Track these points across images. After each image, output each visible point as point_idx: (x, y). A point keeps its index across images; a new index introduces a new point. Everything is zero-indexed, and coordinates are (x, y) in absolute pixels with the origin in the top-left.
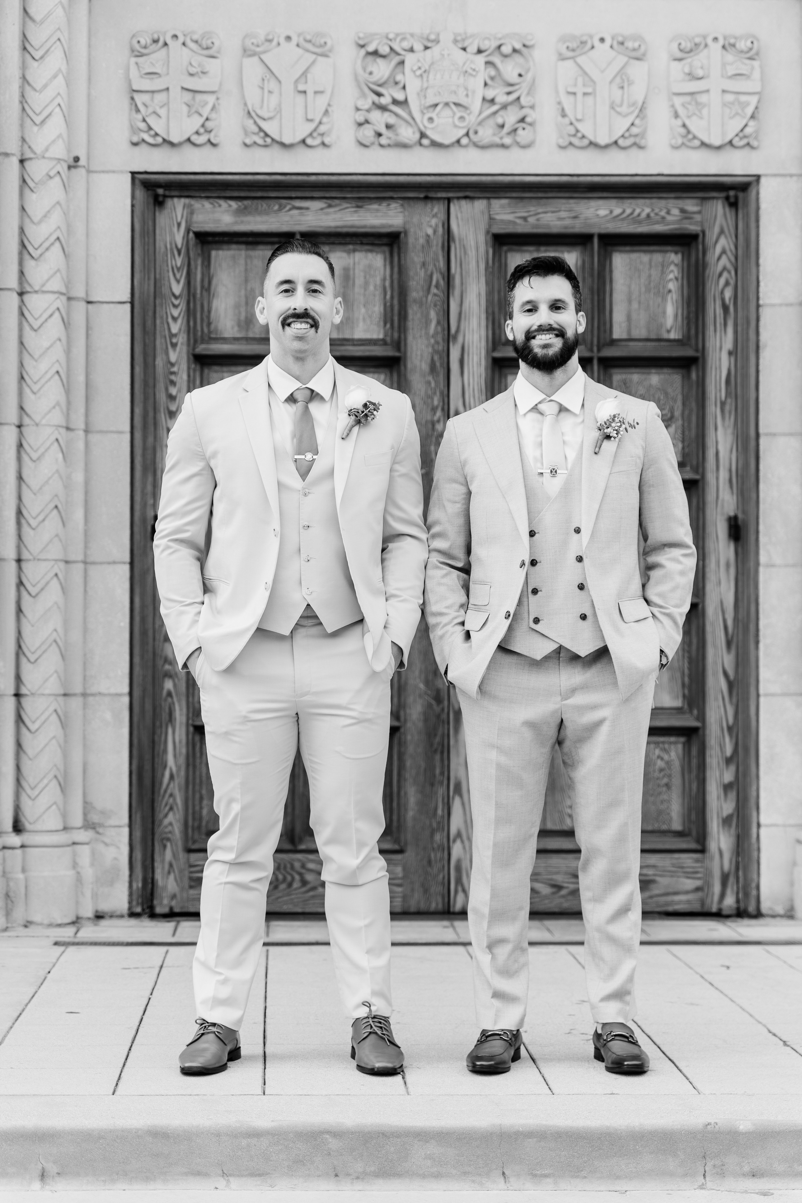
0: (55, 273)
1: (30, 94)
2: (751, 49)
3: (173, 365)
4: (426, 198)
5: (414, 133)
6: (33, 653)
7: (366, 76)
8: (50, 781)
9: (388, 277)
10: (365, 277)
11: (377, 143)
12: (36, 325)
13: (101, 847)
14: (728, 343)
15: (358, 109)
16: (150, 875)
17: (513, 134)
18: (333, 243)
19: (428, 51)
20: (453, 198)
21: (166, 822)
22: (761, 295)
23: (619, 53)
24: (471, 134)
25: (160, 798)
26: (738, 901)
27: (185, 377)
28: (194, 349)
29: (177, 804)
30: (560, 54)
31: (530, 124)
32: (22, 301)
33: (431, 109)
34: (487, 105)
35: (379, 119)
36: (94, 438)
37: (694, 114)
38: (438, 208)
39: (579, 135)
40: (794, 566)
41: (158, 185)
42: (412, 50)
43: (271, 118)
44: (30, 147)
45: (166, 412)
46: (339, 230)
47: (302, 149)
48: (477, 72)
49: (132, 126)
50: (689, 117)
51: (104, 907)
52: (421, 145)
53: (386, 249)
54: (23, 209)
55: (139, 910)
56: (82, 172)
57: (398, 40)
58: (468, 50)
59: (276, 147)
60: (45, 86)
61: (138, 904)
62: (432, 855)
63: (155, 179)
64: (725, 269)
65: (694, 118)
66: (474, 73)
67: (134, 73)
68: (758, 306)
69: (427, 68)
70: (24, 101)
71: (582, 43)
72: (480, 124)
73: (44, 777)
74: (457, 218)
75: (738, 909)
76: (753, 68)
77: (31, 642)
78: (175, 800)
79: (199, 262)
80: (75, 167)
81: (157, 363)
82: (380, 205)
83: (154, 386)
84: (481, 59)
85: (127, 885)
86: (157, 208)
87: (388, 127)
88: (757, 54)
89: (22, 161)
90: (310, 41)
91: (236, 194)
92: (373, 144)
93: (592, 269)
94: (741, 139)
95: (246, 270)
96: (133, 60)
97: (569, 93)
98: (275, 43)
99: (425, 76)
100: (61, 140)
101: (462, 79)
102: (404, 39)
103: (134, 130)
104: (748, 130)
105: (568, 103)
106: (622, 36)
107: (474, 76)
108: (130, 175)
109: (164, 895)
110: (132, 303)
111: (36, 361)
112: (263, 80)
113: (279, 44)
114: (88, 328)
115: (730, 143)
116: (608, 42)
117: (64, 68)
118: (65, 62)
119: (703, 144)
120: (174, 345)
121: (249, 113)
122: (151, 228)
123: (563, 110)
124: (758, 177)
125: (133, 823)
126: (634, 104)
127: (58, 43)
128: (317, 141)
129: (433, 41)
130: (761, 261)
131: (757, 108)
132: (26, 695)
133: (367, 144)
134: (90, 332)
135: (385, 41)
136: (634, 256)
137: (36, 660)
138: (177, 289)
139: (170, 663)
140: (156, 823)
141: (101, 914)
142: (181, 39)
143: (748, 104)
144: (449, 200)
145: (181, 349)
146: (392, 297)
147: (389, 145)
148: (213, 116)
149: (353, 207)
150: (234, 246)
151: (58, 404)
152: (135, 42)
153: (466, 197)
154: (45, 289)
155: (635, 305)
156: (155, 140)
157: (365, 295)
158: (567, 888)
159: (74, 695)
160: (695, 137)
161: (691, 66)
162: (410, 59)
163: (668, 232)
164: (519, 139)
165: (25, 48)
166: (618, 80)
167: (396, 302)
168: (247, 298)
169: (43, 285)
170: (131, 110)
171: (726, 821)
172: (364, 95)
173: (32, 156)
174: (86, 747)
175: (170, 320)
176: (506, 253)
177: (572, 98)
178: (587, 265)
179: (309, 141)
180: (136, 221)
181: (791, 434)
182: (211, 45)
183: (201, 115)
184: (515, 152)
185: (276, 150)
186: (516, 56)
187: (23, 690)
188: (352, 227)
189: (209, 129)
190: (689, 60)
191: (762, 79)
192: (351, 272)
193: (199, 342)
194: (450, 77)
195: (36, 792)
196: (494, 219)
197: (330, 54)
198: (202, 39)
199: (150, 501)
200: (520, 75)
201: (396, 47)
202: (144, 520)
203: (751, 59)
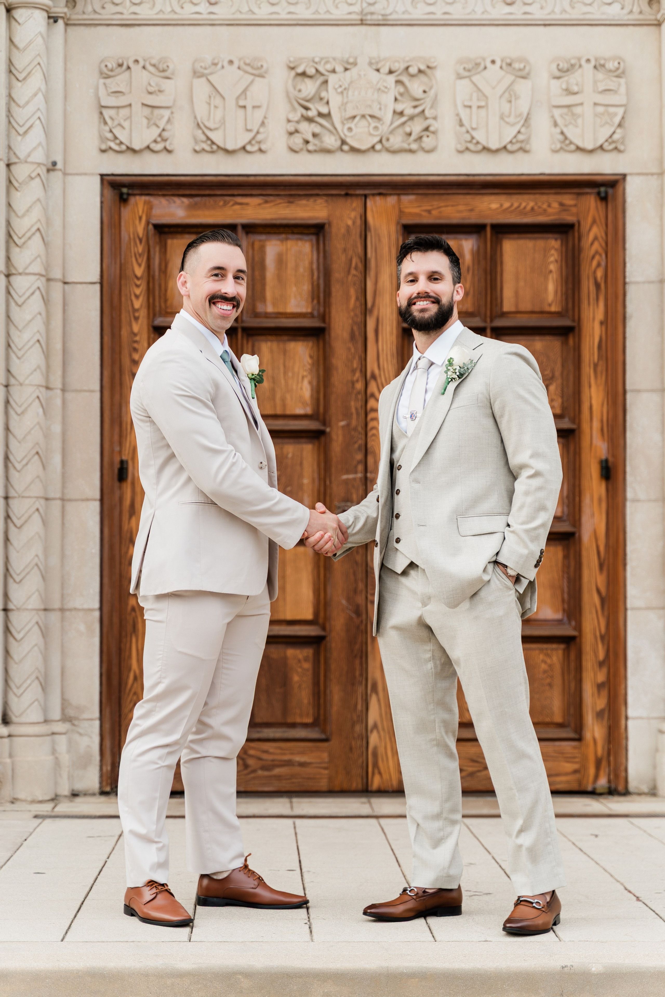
0: (36, 258)
1: (15, 110)
2: (618, 69)
3: (135, 335)
4: (347, 195)
5: (336, 140)
6: (18, 575)
7: (296, 93)
8: (33, 681)
9: (315, 261)
10: (296, 261)
11: (305, 149)
12: (20, 301)
13: (76, 737)
14: (600, 315)
15: (289, 121)
17: (419, 141)
18: (269, 233)
19: (348, 72)
20: (369, 195)
22: (627, 274)
23: (507, 72)
24: (384, 141)
25: (126, 696)
26: (609, 781)
27: (145, 345)
28: (153, 321)
30: (458, 74)
31: (433, 133)
32: (9, 282)
33: (350, 121)
34: (397, 117)
35: (307, 129)
36: (70, 396)
37: (570, 123)
38: (357, 204)
39: (474, 141)
40: (655, 500)
41: (123, 185)
42: (334, 71)
43: (216, 129)
44: (15, 153)
45: (129, 374)
46: (274, 222)
47: (242, 156)
48: (389, 89)
49: (101, 136)
50: (566, 126)
51: (79, 786)
52: (342, 150)
53: (314, 238)
54: (9, 205)
55: (108, 790)
56: (59, 174)
57: (323, 63)
58: (381, 71)
59: (221, 153)
60: (27, 103)
61: (107, 784)
62: (353, 743)
63: (121, 180)
64: (597, 252)
65: (571, 127)
66: (386, 90)
67: (102, 92)
68: (625, 283)
69: (347, 86)
70: (10, 115)
71: (476, 64)
72: (392, 132)
73: (28, 678)
74: (372, 211)
75: (609, 788)
76: (619, 85)
77: (17, 565)
79: (157, 249)
80: (53, 170)
81: (122, 333)
82: (308, 201)
83: (120, 353)
84: (392, 79)
85: (97, 768)
86: (122, 205)
87: (315, 135)
88: (623, 72)
89: (8, 165)
90: (248, 65)
91: (188, 192)
92: (302, 150)
93: (486, 253)
94: (610, 144)
96: (102, 81)
97: (466, 106)
98: (219, 66)
99: (345, 93)
100: (40, 148)
101: (376, 95)
102: (327, 62)
103: (103, 139)
104: (616, 137)
105: (464, 114)
106: (510, 59)
107: (386, 93)
108: (99, 177)
110: (101, 284)
111: (20, 331)
113: (223, 67)
114: (65, 304)
115: (601, 146)
116: (498, 63)
117: (43, 87)
118: (44, 82)
119: (579, 149)
120: (136, 319)
121: (198, 125)
122: (117, 221)
123: (461, 120)
125: (103, 716)
126: (520, 115)
127: (38, 66)
128: (255, 148)
129: (351, 64)
130: (628, 245)
131: (623, 118)
132: (12, 610)
133: (297, 149)
134: (66, 308)
135: (312, 64)
136: (521, 242)
137: (21, 581)
138: (139, 271)
140: (123, 717)
141: (77, 793)
142: (142, 63)
143: (615, 114)
144: (366, 196)
145: (142, 321)
146: (319, 278)
147: (315, 151)
148: (168, 127)
149: (285, 203)
150: (187, 236)
151: (39, 367)
152: (103, 66)
153: (380, 194)
154: (27, 271)
155: (522, 284)
156: (120, 147)
157: (295, 276)
158: (467, 770)
159: (54, 610)
160: (571, 143)
161: (568, 83)
162: (332, 79)
163: (548, 222)
164: (424, 145)
165: (10, 71)
166: (507, 95)
167: (322, 282)
169: (26, 268)
170: (100, 122)
171: (600, 714)
172: (294, 110)
173: (16, 160)
174: (64, 654)
175: (133, 298)
177: (468, 110)
178: (482, 251)
179: (249, 148)
180: (104, 214)
181: (653, 391)
182: (166, 68)
183: (158, 127)
184: (421, 155)
185: (221, 156)
186: (422, 77)
187: (11, 606)
188: (285, 219)
189: (165, 138)
190: (566, 78)
191: (628, 94)
192: (284, 257)
193: (158, 315)
194: (366, 94)
195: (21, 690)
196: (403, 212)
197: (266, 75)
198: (159, 63)
199: (117, 449)
200: (425, 92)
201: (321, 69)
202: (112, 464)
203: (618, 77)
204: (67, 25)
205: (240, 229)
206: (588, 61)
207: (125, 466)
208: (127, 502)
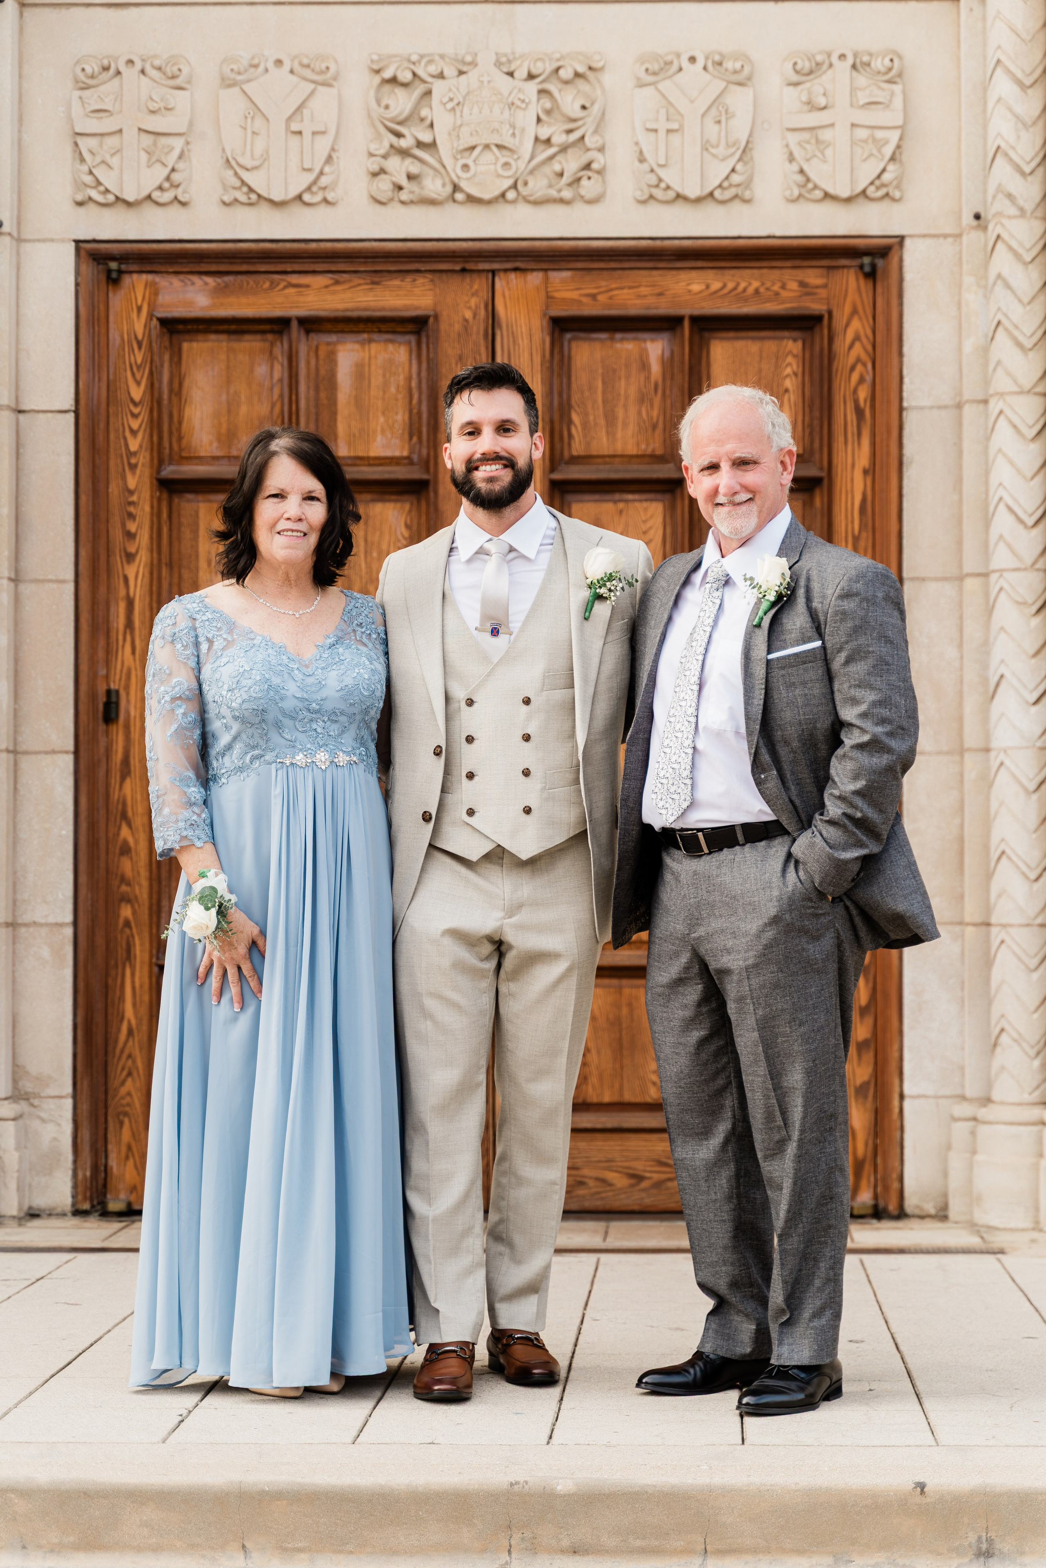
2: (890, 69)
3: (131, 493)
4: (464, 270)
5: (444, 185)
7: (382, 110)
9: (414, 376)
10: (384, 376)
11: (396, 199)
13: (36, 1124)
14: (863, 459)
15: (371, 155)
16: (103, 1161)
17: (575, 185)
18: (342, 332)
19: (463, 77)
20: (499, 270)
21: (123, 1091)
22: (905, 395)
23: (715, 77)
24: (520, 185)
25: (116, 1060)
26: (876, 1197)
27: (147, 508)
28: (159, 471)
29: (137, 1068)
30: (638, 79)
31: (599, 172)
33: (467, 154)
34: (541, 147)
35: (398, 167)
36: (26, 589)
37: (815, 156)
38: (479, 284)
39: (663, 185)
40: (948, 753)
41: (113, 258)
42: (441, 76)
43: (256, 168)
45: (123, 554)
46: (349, 314)
47: (298, 210)
48: (527, 104)
49: (75, 181)
50: (808, 160)
51: (40, 1201)
52: (454, 201)
53: (412, 338)
55: (86, 1206)
56: (7, 240)
57: (423, 63)
58: (516, 75)
59: (264, 206)
61: (85, 1198)
63: (107, 249)
64: (858, 360)
65: (815, 161)
66: (523, 106)
67: (77, 109)
68: (901, 409)
69: (461, 100)
71: (666, 63)
72: (531, 172)
74: (504, 297)
75: (875, 1207)
76: (893, 94)
78: (134, 1062)
79: (167, 357)
81: (110, 490)
82: (402, 281)
83: (108, 521)
84: (532, 87)
85: (70, 1173)
86: (110, 288)
87: (410, 177)
90: (308, 66)
91: (214, 268)
92: (391, 200)
93: (682, 362)
94: (878, 188)
95: (228, 367)
96: (77, 93)
97: (648, 130)
99: (458, 109)
101: (507, 113)
102: (430, 62)
103: (79, 185)
104: (886, 177)
105: (647, 143)
106: (721, 54)
107: (524, 109)
108: (73, 244)
109: (121, 1186)
110: (76, 412)
112: (246, 117)
113: (266, 70)
114: (18, 444)
115: (864, 192)
116: (701, 61)
119: (827, 196)
120: (133, 467)
121: (228, 161)
122: (103, 314)
123: (641, 152)
124: (901, 239)
125: (79, 1092)
126: (735, 144)
128: (318, 198)
129: (469, 64)
130: (906, 349)
131: (898, 147)
133: (384, 200)
134: (21, 450)
135: (406, 64)
136: (740, 344)
138: (137, 393)
139: (129, 884)
140: (110, 1093)
141: (37, 1212)
142: (138, 65)
143: (887, 142)
144: (494, 272)
145: (141, 471)
146: (420, 402)
147: (412, 202)
148: (180, 166)
149: (367, 284)
150: (213, 337)
152: (78, 70)
153: (516, 269)
156: (105, 198)
157: (384, 399)
158: (649, 1178)
160: (816, 187)
161: (810, 93)
162: (438, 87)
163: (783, 313)
164: (583, 192)
166: (713, 111)
167: (424, 408)
168: (229, 404)
170: (75, 159)
171: (861, 1091)
172: (379, 137)
174: (16, 994)
175: (128, 434)
176: (570, 341)
177: (652, 135)
178: (677, 358)
179: (307, 197)
180: (79, 304)
181: (945, 579)
182: (178, 73)
183: (164, 165)
184: (579, 206)
185: (264, 209)
186: (580, 83)
188: (365, 309)
189: (176, 183)
190: (808, 85)
191: (905, 109)
192: (367, 369)
193: (167, 462)
194: (491, 111)
196: (553, 298)
197: (335, 83)
198: (166, 66)
199: (102, 672)
200: (584, 107)
201: (421, 72)
202: (93, 696)
203: (889, 82)
204: (23, 5)
205: (294, 325)
206: (842, 57)
207: (114, 699)
208: (118, 756)
